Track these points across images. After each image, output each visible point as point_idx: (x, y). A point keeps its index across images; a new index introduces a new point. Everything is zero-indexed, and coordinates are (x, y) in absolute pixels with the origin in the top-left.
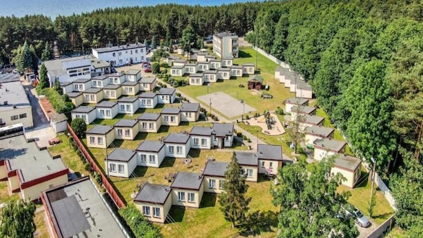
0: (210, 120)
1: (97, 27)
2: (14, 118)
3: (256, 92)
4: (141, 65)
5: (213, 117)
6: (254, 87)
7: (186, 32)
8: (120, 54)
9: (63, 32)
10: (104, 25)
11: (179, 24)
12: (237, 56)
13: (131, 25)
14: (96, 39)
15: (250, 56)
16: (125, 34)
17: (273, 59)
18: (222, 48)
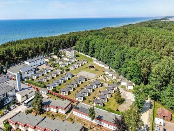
0: (89, 80)
1: (20, 51)
2: (30, 93)
3: (92, 69)
4: (45, 64)
5: (89, 79)
6: (91, 68)
7: (55, 49)
8: (37, 62)
9: (7, 55)
10: (23, 51)
11: (49, 46)
12: (76, 57)
13: (32, 49)
14: (20, 56)
15: (79, 56)
16: (31, 53)
17: (89, 57)
18: (71, 54)
